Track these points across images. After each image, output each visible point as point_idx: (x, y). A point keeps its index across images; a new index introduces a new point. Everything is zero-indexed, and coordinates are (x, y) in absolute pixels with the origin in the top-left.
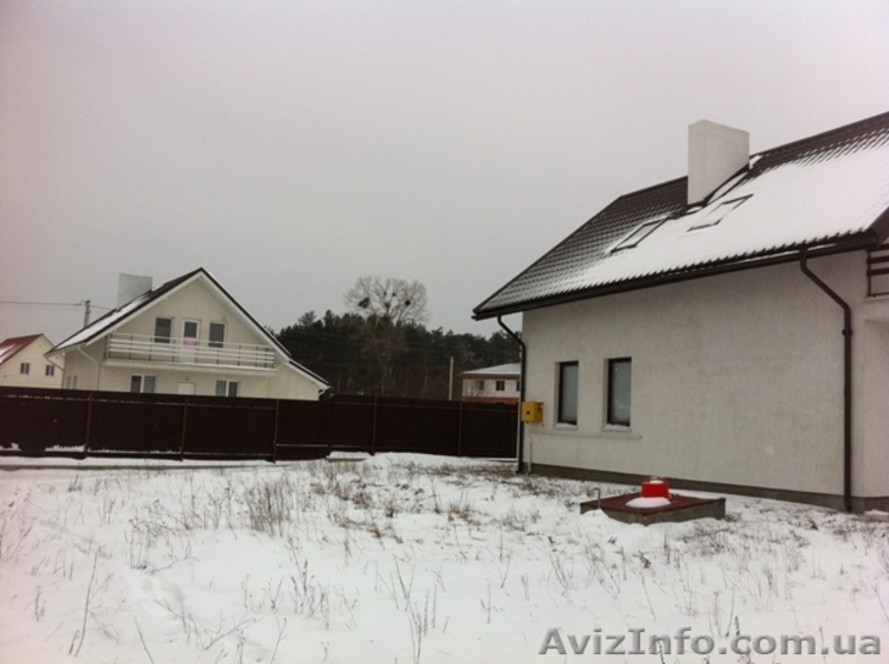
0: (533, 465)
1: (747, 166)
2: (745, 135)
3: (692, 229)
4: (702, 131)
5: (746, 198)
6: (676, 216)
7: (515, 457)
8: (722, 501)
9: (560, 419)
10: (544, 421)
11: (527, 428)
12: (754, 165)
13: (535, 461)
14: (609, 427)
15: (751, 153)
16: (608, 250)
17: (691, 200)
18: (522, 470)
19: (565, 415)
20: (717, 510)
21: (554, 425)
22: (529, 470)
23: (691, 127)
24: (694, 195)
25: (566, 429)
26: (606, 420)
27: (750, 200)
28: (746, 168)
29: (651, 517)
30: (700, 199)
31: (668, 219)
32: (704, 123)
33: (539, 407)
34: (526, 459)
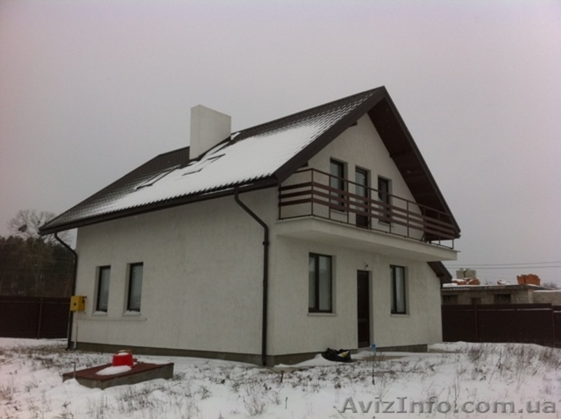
0: (77, 343)
1: (230, 138)
2: (229, 118)
3: (185, 174)
4: (199, 113)
5: (220, 156)
6: (181, 167)
7: (66, 337)
8: (171, 365)
9: (98, 309)
10: (86, 310)
11: (76, 315)
12: (235, 138)
13: (79, 340)
14: (128, 313)
15: (232, 132)
16: (135, 188)
17: (191, 157)
18: (70, 347)
19: (101, 305)
20: (166, 372)
21: (93, 312)
22: (75, 347)
23: (192, 109)
24: (193, 155)
25: (100, 316)
26: (126, 308)
27: (222, 158)
28: (229, 139)
29: (107, 382)
30: (196, 156)
31: (177, 168)
32: (200, 106)
33: (83, 300)
34: (73, 339)
